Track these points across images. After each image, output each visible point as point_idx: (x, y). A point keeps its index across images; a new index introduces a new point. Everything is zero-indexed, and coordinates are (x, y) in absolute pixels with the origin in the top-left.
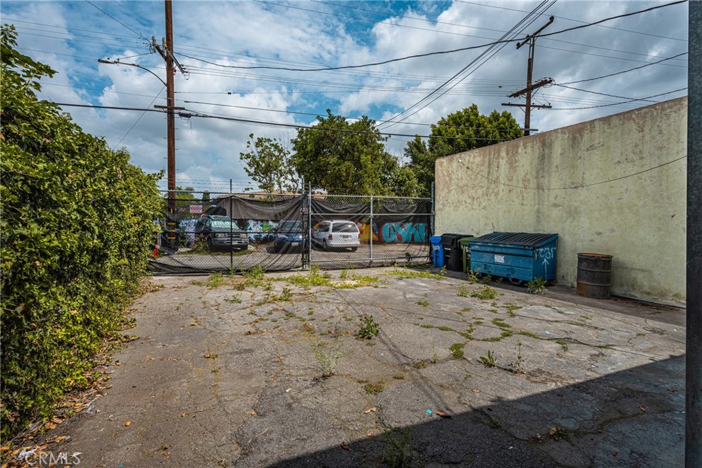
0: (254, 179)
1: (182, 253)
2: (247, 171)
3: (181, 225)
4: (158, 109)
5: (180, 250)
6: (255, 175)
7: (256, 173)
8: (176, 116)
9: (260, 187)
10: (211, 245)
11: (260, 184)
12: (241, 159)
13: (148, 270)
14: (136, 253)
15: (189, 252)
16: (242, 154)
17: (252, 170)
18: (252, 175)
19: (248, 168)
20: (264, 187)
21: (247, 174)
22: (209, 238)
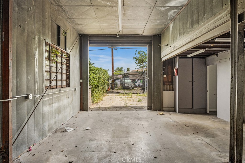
0: (138, 65)
1: (115, 90)
2: (136, 63)
3: (116, 81)
4: (109, 48)
5: (115, 89)
6: (138, 64)
7: (139, 63)
8: (114, 49)
9: (140, 68)
10: (123, 87)
11: (140, 67)
12: (133, 59)
13: (107, 92)
14: (104, 87)
15: (117, 89)
16: (134, 57)
17: (137, 62)
18: (137, 64)
19: (136, 62)
20: (141, 68)
21: (136, 64)
22: (123, 85)
